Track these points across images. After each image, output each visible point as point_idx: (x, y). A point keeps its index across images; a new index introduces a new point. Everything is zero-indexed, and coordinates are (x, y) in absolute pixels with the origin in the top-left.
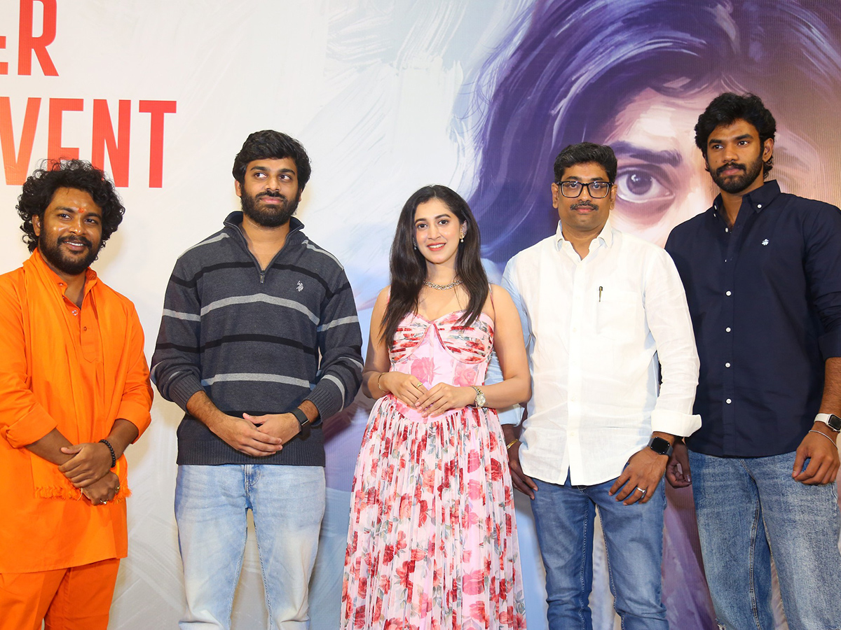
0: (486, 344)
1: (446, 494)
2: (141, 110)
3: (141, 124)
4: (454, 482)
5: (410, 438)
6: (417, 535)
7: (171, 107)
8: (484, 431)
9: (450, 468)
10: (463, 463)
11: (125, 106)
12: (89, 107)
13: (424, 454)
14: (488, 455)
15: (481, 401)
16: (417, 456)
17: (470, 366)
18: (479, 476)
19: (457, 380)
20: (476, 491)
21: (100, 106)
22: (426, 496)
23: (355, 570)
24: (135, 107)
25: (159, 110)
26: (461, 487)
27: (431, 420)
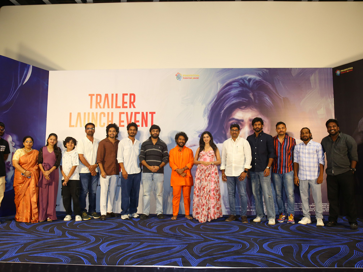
0: (214, 155)
1: (209, 178)
2: (150, 113)
3: (149, 116)
4: (210, 176)
5: (204, 170)
6: (205, 183)
7: (154, 113)
8: (215, 168)
9: (209, 174)
10: (211, 173)
11: (147, 113)
12: (141, 113)
13: (206, 172)
14: (215, 172)
15: (213, 164)
16: (205, 172)
17: (212, 159)
18: (214, 175)
19: (210, 161)
20: (213, 177)
21: (143, 113)
22: (206, 178)
23: (196, 189)
24: (148, 113)
25: (152, 113)
26: (211, 177)
27: (207, 167)
